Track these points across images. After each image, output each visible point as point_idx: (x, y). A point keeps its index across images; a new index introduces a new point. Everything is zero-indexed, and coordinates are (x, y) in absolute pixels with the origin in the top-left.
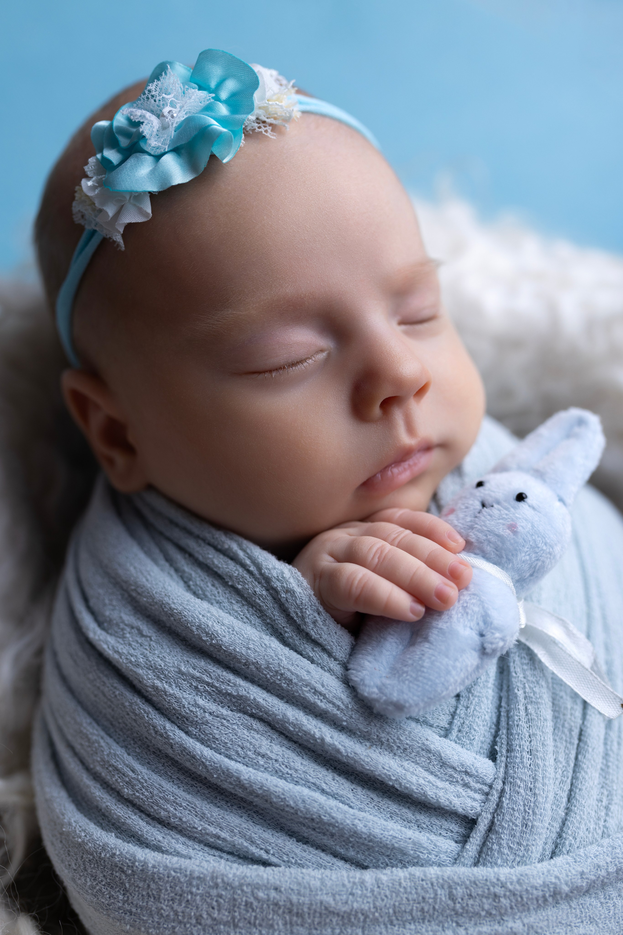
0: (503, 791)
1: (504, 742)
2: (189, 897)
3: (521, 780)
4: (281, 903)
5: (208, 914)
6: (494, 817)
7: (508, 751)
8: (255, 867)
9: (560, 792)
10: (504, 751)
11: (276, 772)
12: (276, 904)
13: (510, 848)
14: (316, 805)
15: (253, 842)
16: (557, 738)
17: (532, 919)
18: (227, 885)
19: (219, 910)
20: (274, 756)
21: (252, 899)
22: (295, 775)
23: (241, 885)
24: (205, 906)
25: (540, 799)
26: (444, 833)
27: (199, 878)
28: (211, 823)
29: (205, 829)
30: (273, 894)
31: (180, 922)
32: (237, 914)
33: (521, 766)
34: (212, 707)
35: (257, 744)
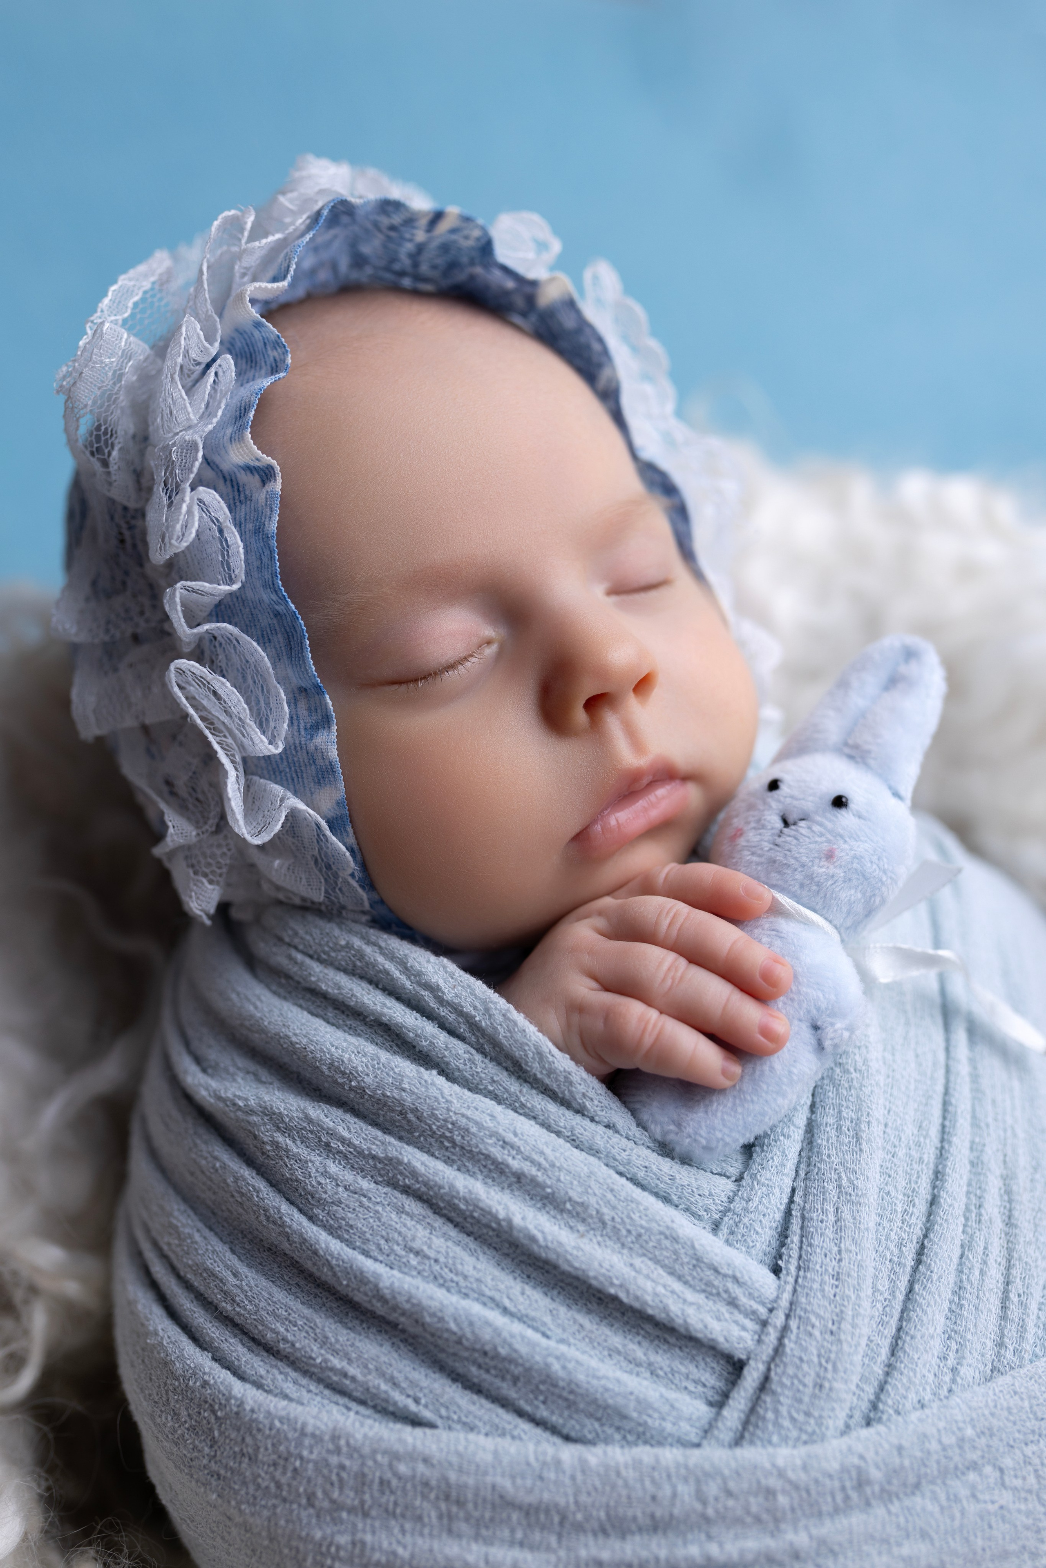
0: (785, 1328)
1: (795, 1254)
2: (298, 1463)
3: (816, 1316)
4: (433, 1483)
5: (325, 1493)
6: (769, 1369)
7: (799, 1268)
8: (399, 1426)
9: (877, 1339)
10: (792, 1269)
11: (435, 1281)
12: (426, 1484)
13: (792, 1416)
15: (395, 1384)
18: (354, 1451)
19: (341, 1488)
20: (432, 1254)
21: (389, 1475)
23: (374, 1452)
24: (320, 1481)
25: (845, 1347)
27: (313, 1435)
28: (335, 1352)
29: (326, 1361)
30: (421, 1468)
31: (285, 1500)
32: (367, 1497)
33: (819, 1295)
34: (348, 1176)
35: (409, 1235)
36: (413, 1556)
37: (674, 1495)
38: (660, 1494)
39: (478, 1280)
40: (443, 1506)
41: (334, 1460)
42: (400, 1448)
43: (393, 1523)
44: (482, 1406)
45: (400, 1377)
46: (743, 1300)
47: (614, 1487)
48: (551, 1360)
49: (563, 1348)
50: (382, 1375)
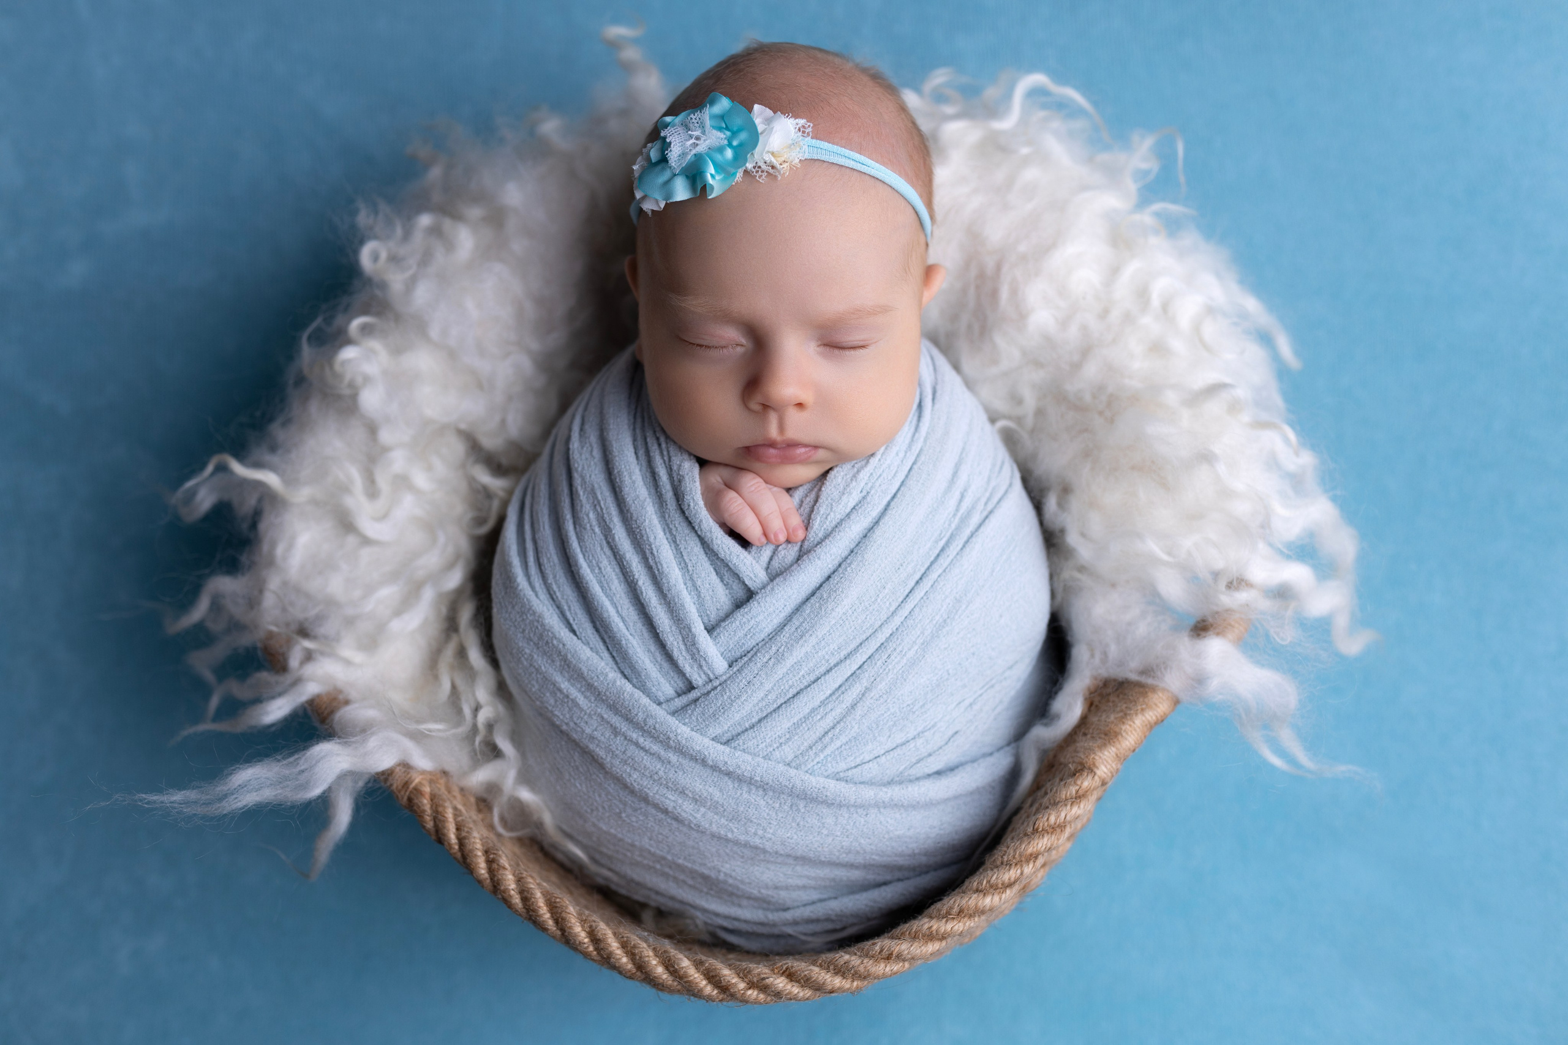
0: (716, 688)
3: (730, 691)
4: (562, 654)
5: (529, 632)
6: (701, 697)
10: (735, 669)
11: (600, 582)
12: (560, 652)
13: (697, 719)
15: (570, 609)
16: (777, 685)
17: (684, 762)
19: (534, 634)
20: (604, 573)
21: (550, 641)
22: (608, 591)
24: (529, 628)
25: (733, 709)
26: (672, 682)
28: (556, 583)
30: (561, 646)
31: (515, 626)
32: (540, 643)
33: (736, 684)
34: (594, 523)
35: (601, 560)
36: (546, 672)
37: (637, 715)
38: (632, 711)
39: (614, 594)
40: (563, 663)
41: (536, 624)
42: (557, 635)
43: (545, 657)
44: (595, 638)
45: (572, 608)
46: (705, 668)
47: (619, 697)
48: (623, 639)
49: (630, 637)
50: (567, 603)
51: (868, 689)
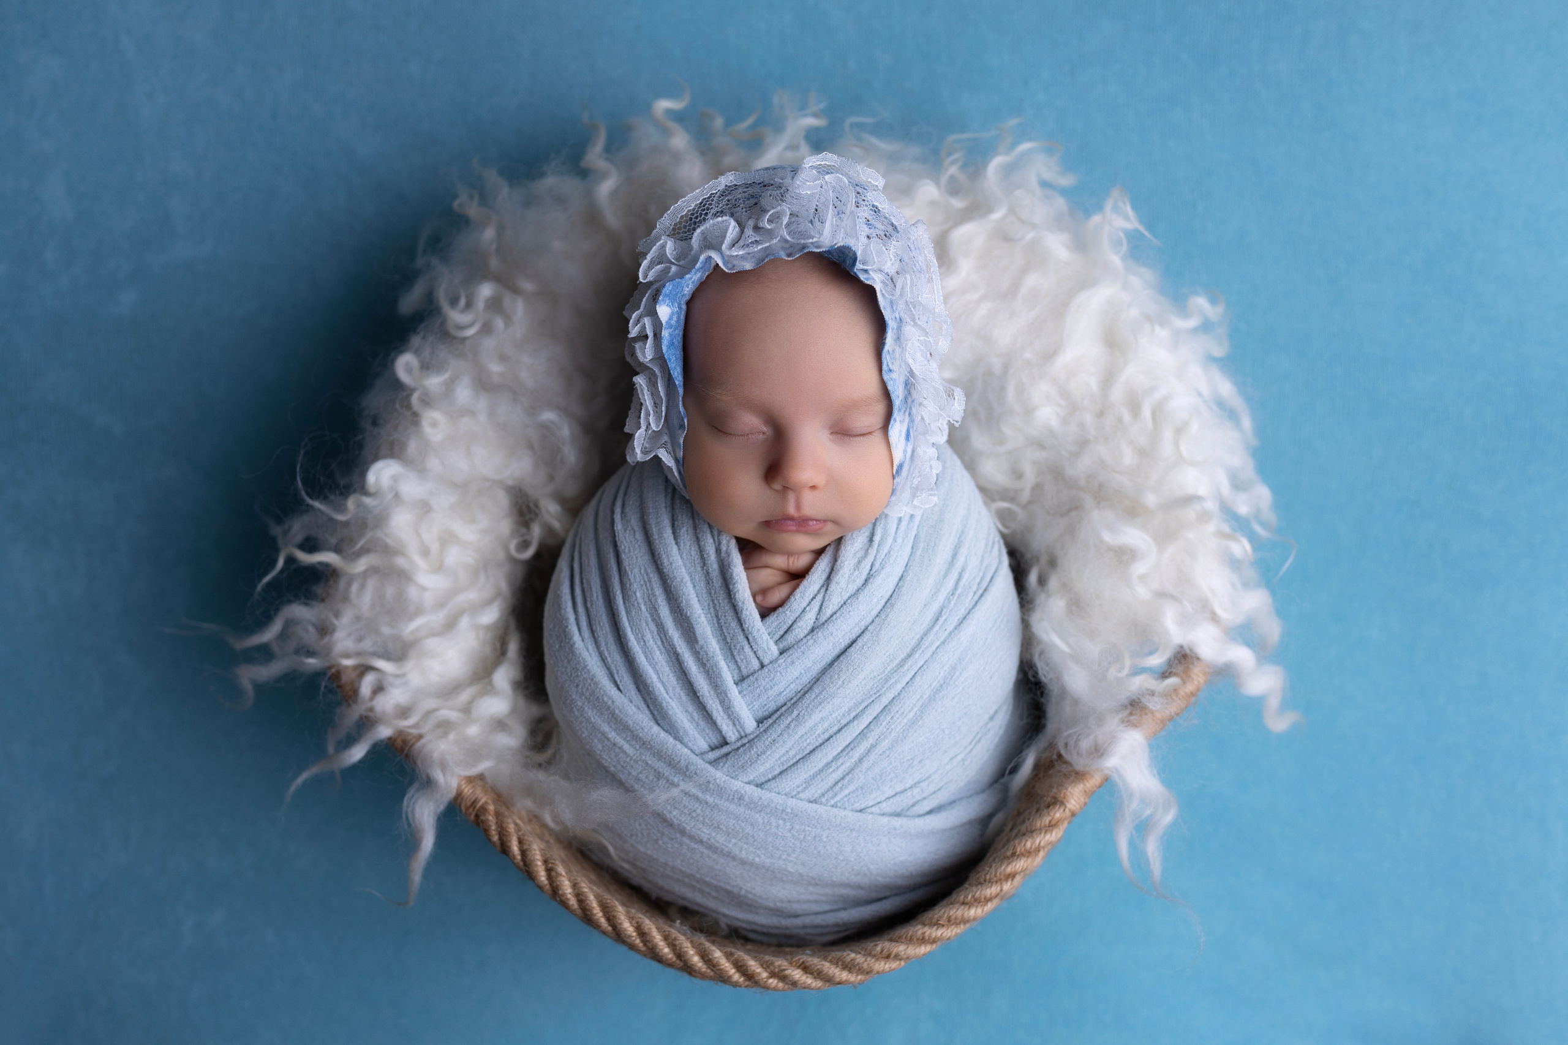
0: (745, 745)
2: (579, 674)
3: (757, 748)
4: (611, 709)
6: (731, 752)
8: (613, 686)
10: (762, 730)
11: (645, 653)
12: (609, 708)
14: (650, 680)
15: (618, 673)
18: (596, 684)
20: (648, 646)
21: (600, 698)
22: (652, 660)
23: (601, 688)
24: (582, 683)
25: (759, 762)
26: (707, 738)
27: (588, 670)
28: (608, 650)
29: (604, 650)
30: (610, 702)
32: (592, 698)
33: (763, 742)
34: (641, 601)
35: (645, 634)
36: (595, 723)
37: (679, 762)
38: (675, 758)
39: (657, 663)
40: (610, 717)
41: (589, 681)
42: (608, 692)
43: (595, 710)
44: (638, 697)
45: (620, 672)
46: (738, 727)
47: (663, 746)
48: (664, 701)
49: (670, 700)
50: (616, 667)
51: (873, 746)
